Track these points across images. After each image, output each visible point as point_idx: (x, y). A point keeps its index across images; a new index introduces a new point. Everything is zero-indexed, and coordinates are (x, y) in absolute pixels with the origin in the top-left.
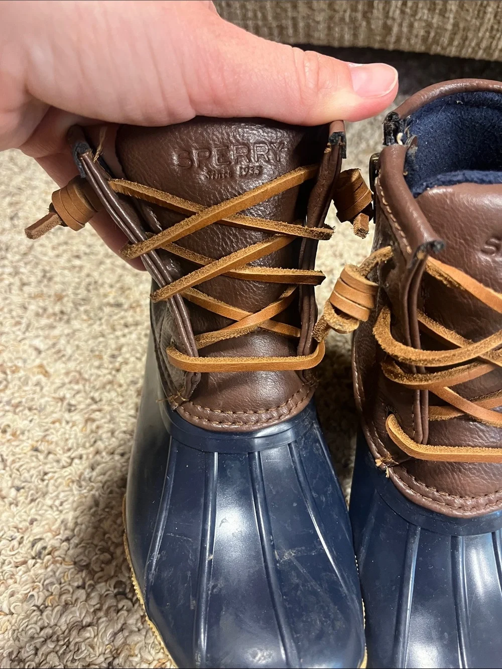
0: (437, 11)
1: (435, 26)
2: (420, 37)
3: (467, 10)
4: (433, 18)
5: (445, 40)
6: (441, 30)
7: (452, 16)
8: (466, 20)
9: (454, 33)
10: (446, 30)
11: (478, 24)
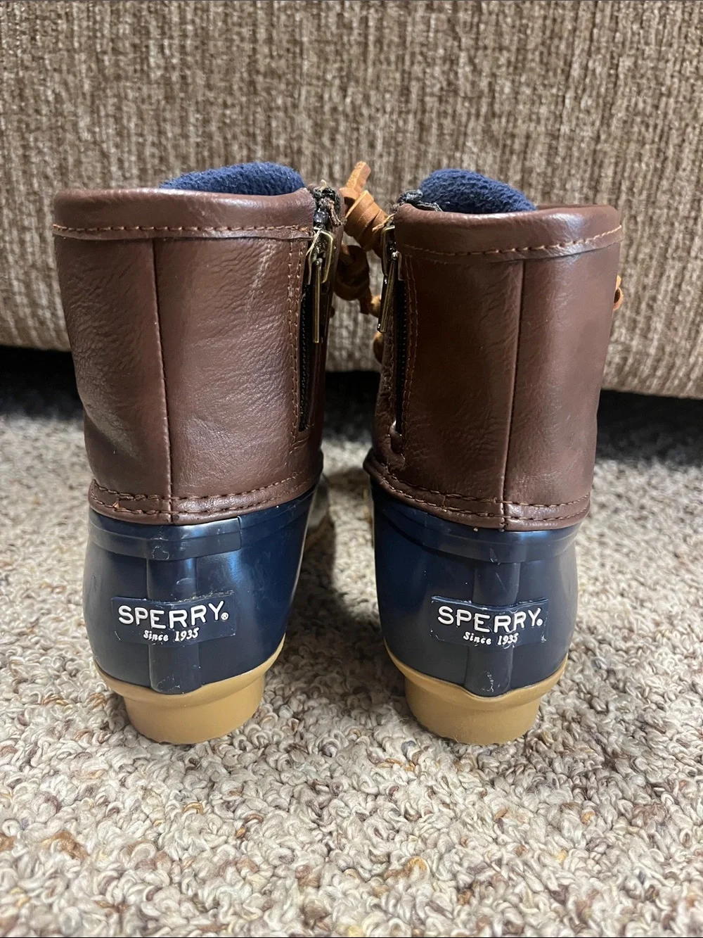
0: (638, 331)
1: (634, 349)
2: (613, 366)
3: (676, 329)
4: (632, 339)
5: (645, 370)
6: (643, 354)
7: (656, 337)
8: (673, 342)
9: (658, 360)
10: (648, 355)
11: (688, 346)
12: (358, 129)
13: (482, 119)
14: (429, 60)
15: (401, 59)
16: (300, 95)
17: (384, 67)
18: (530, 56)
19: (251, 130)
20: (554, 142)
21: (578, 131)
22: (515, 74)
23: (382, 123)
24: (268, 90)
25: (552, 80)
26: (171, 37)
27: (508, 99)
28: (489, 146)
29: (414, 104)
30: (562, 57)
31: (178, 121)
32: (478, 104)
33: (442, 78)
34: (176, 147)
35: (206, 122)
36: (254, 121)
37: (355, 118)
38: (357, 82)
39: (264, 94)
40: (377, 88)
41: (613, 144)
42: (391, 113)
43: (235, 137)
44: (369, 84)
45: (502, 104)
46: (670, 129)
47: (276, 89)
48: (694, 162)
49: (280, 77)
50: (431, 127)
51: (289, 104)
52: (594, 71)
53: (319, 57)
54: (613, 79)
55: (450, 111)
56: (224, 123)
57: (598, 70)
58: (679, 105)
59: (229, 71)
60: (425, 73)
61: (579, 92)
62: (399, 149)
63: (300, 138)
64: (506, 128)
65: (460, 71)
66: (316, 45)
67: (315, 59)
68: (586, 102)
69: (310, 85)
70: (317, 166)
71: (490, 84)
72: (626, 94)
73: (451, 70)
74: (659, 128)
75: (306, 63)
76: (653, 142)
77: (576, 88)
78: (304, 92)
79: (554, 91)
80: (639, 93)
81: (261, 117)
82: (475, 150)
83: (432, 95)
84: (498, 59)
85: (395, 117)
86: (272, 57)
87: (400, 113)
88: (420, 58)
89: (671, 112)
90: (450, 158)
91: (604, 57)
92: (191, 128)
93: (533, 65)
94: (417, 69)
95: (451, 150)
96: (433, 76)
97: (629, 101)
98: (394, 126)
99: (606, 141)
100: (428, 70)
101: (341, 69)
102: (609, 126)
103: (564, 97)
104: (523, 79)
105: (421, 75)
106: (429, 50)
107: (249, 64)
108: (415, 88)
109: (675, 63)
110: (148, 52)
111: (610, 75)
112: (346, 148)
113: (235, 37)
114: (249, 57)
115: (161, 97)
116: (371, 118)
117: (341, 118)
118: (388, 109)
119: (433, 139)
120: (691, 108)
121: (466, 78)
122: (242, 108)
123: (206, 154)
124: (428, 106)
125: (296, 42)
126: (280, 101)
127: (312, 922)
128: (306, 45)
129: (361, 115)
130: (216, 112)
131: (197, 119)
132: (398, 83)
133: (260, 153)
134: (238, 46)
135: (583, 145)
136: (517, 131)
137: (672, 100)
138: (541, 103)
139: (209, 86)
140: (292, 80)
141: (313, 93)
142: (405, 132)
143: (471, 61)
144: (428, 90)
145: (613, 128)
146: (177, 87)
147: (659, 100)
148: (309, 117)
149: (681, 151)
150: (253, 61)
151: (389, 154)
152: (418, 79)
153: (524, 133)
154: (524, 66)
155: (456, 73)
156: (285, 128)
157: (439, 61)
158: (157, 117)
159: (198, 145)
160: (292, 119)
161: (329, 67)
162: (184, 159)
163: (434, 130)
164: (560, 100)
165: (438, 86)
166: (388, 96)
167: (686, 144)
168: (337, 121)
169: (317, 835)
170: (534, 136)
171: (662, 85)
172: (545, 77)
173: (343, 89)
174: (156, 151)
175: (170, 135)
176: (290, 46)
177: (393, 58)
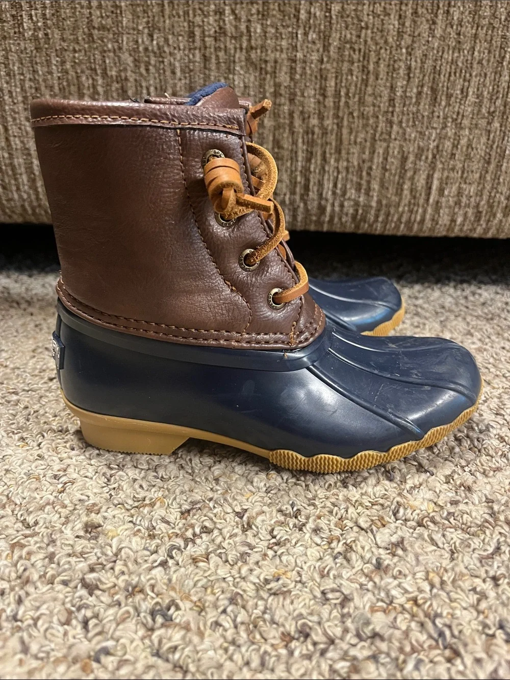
0: (363, 191)
1: (362, 204)
2: (350, 215)
3: (387, 189)
4: (359, 197)
5: (371, 218)
6: (367, 207)
7: (375, 194)
8: (387, 197)
9: (378, 210)
10: (371, 207)
11: (397, 200)
12: (163, 62)
13: (244, 51)
14: (206, 13)
15: (186, 13)
16: (122, 41)
17: (176, 19)
18: (271, 6)
19: (93, 66)
20: (293, 65)
21: (308, 55)
22: (263, 19)
23: (178, 57)
24: (102, 39)
25: (288, 22)
26: (36, 9)
27: (260, 36)
28: (251, 69)
29: (198, 43)
30: (293, 6)
31: (45, 63)
32: (240, 40)
33: (215, 25)
34: (45, 81)
35: (63, 62)
36: (94, 60)
37: (160, 54)
38: (159, 30)
39: (99, 41)
40: (173, 34)
41: (332, 64)
42: (184, 50)
43: (83, 72)
44: (167, 31)
45: (256, 40)
46: (370, 51)
47: (107, 37)
48: (388, 73)
49: (109, 30)
50: (211, 58)
51: (116, 47)
52: (315, 14)
53: (133, 15)
54: (328, 19)
55: (222, 46)
56: (75, 62)
57: (318, 14)
58: (374, 35)
59: (75, 28)
60: (203, 21)
61: (307, 29)
62: (192, 74)
63: (125, 70)
64: (261, 56)
65: (227, 19)
66: (130, 7)
67: (130, 17)
68: (312, 36)
69: (129, 34)
70: (139, 88)
71: (247, 27)
72: (338, 29)
73: (220, 19)
74: (362, 51)
75: (124, 19)
76: (359, 61)
77: (305, 27)
78: (125, 39)
79: (290, 29)
80: (347, 28)
81: (98, 57)
82: (242, 72)
83: (210, 36)
84: (250, 10)
85: (186, 52)
86: (102, 17)
87: (190, 49)
88: (199, 12)
89: (369, 40)
90: (226, 78)
91: (322, 4)
92: (54, 67)
93: (274, 12)
94: (198, 20)
95: (226, 73)
96: (209, 24)
97: (341, 34)
98: (186, 58)
99: (328, 62)
100: (205, 20)
101: (148, 23)
102: (329, 51)
103: (297, 33)
104: (269, 23)
105: (201, 23)
106: (205, 6)
107: (88, 23)
108: (197, 32)
109: (369, 5)
110: (22, 19)
111: (326, 17)
112: (157, 75)
113: (77, 6)
114: (88, 18)
115: (33, 49)
116: (171, 54)
117: (152, 54)
118: (182, 47)
119: (213, 67)
120: (382, 36)
121: (231, 23)
122: (85, 51)
123: (65, 84)
124: (208, 44)
125: (117, 7)
126: (110, 46)
127: (90, 530)
128: (124, 8)
129: (165, 52)
130: (68, 56)
131: (57, 61)
132: (187, 29)
133: (100, 82)
134: (80, 12)
135: (313, 66)
136: (268, 58)
137: (369, 31)
138: (282, 38)
139: (63, 40)
140: (117, 32)
141: (131, 39)
142: (194, 62)
143: (233, 12)
144: (207, 33)
145: (331, 53)
146: (42, 41)
147: (361, 31)
148: (130, 55)
149: (379, 66)
150: (90, 21)
151: (185, 78)
152: (199, 26)
153: (273, 59)
154: (268, 14)
155: (224, 21)
156: (115, 64)
157: (211, 13)
158: (31, 62)
159: (59, 78)
160: (119, 57)
161: (140, 21)
162: (51, 88)
163: (213, 60)
164: (295, 35)
165: (213, 30)
166: (180, 38)
167: (381, 61)
168: (148, 57)
169: (106, 489)
170: (280, 61)
171: (362, 21)
172: (283, 20)
173: (151, 36)
174: (32, 84)
175: (40, 73)
176: (112, 9)
177: (181, 13)
